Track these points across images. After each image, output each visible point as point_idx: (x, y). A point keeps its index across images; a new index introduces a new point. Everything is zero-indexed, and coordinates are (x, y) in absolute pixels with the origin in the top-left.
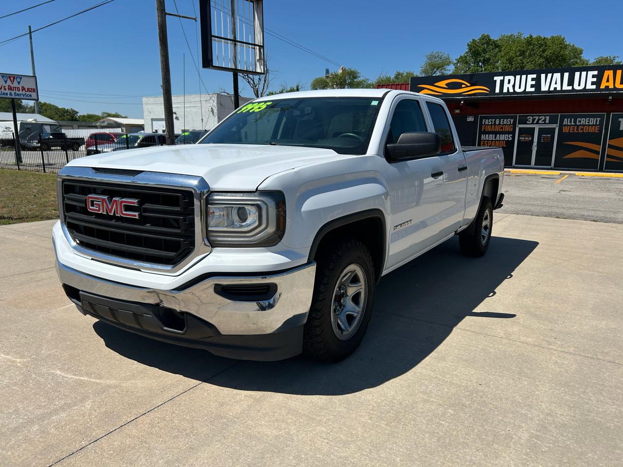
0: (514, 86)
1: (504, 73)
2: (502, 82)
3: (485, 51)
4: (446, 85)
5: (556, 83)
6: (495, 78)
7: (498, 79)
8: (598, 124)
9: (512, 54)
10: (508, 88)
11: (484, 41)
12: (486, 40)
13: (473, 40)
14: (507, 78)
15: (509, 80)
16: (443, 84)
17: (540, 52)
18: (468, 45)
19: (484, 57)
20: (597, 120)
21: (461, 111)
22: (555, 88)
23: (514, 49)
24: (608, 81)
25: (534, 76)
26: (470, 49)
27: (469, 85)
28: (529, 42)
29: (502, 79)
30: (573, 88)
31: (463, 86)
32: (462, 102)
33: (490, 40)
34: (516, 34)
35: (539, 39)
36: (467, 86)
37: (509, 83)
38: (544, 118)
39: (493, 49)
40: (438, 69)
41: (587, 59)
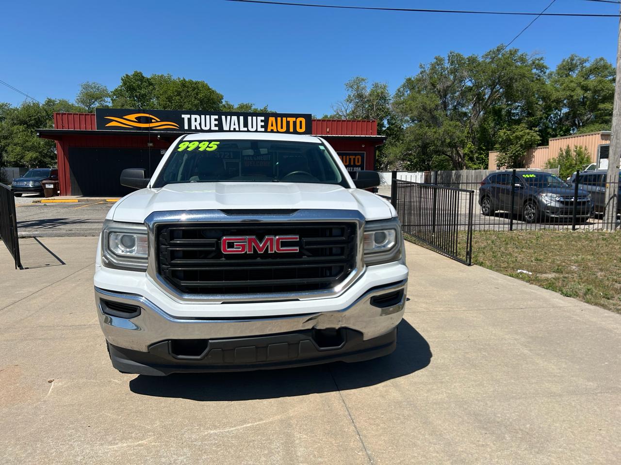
0: (200, 124)
1: (191, 112)
2: (189, 120)
3: (139, 87)
4: (136, 118)
5: (234, 125)
6: (183, 116)
7: (186, 117)
8: (269, 159)
9: (169, 93)
10: (195, 125)
11: (138, 78)
12: (139, 77)
13: (127, 75)
14: (193, 117)
15: (196, 119)
16: (133, 117)
17: (194, 94)
18: (122, 80)
19: (140, 93)
20: (268, 157)
21: (153, 144)
22: (235, 129)
23: (171, 89)
24: (272, 126)
25: (217, 117)
26: (125, 84)
27: (159, 120)
28: (184, 84)
29: (189, 117)
30: (248, 129)
31: (153, 121)
32: (159, 137)
33: (143, 77)
34: (166, 75)
35: (191, 82)
36: (157, 122)
37: (196, 121)
38: (228, 154)
39: (147, 86)
40: (96, 100)
41: (232, 104)
